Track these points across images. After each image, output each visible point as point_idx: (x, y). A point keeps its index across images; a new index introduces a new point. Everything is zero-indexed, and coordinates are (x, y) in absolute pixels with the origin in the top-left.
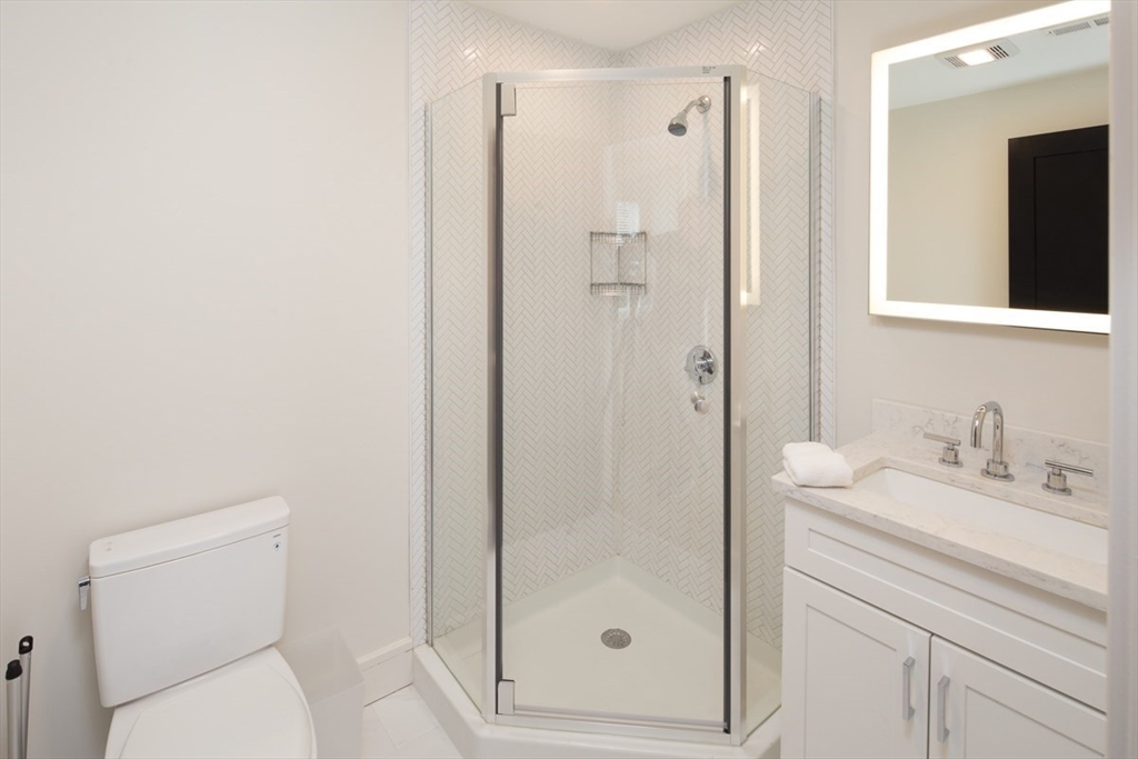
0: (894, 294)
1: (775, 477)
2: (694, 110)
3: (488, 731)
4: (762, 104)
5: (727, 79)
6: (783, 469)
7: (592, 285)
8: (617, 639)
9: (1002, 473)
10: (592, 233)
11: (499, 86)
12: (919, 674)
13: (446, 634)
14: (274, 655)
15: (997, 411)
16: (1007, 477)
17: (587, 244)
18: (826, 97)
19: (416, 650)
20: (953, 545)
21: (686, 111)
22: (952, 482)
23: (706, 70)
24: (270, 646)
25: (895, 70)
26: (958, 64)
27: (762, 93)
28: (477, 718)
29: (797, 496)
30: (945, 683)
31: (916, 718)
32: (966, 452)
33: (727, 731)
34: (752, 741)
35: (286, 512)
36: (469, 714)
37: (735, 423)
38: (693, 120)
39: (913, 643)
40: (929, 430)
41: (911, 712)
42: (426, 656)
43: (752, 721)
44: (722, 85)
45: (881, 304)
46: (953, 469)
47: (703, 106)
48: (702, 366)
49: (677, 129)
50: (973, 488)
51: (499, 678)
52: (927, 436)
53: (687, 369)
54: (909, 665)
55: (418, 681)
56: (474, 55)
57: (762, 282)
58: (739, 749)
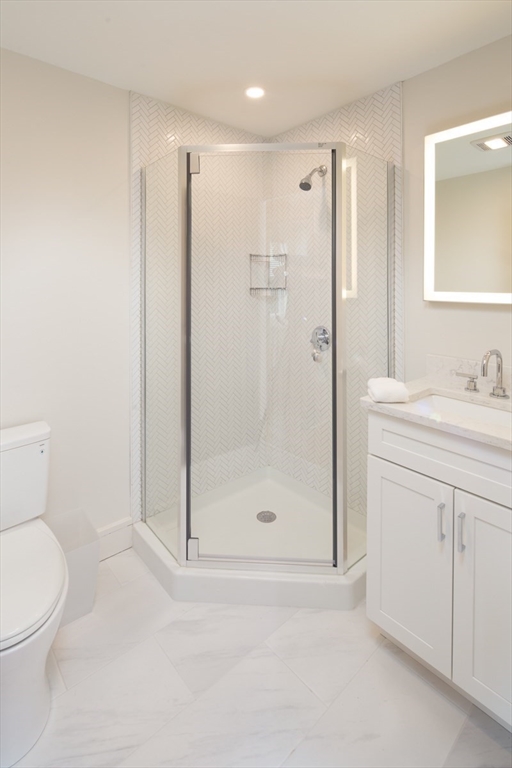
0: (438, 288)
1: (362, 398)
2: (316, 174)
3: (181, 571)
4: (359, 170)
5: (334, 151)
6: (367, 394)
7: (251, 289)
8: (267, 517)
9: (502, 394)
10: (251, 255)
11: (188, 154)
12: (448, 511)
13: (154, 515)
14: (40, 524)
15: (499, 355)
16: (505, 396)
17: (248, 261)
18: (398, 165)
19: (135, 525)
20: (466, 430)
21: (311, 175)
22: (472, 401)
23: (320, 145)
24: (37, 518)
25: (439, 147)
26: (486, 148)
27: (358, 163)
28: (175, 563)
29: (375, 409)
30: (462, 516)
31: (446, 540)
32: (481, 382)
33: (335, 566)
34: (350, 572)
35: (48, 429)
36: (169, 561)
37: (339, 372)
38: (316, 180)
39: (444, 494)
40: (460, 371)
41: (443, 537)
42: (141, 528)
43: (350, 561)
44: (331, 155)
45: (431, 294)
46: (473, 394)
47: (322, 172)
48: (320, 339)
49: (306, 186)
50: (484, 404)
51: (189, 536)
52: (458, 374)
53: (311, 341)
54: (442, 507)
55: (137, 546)
56: (173, 138)
57: (359, 283)
58: (343, 577)
